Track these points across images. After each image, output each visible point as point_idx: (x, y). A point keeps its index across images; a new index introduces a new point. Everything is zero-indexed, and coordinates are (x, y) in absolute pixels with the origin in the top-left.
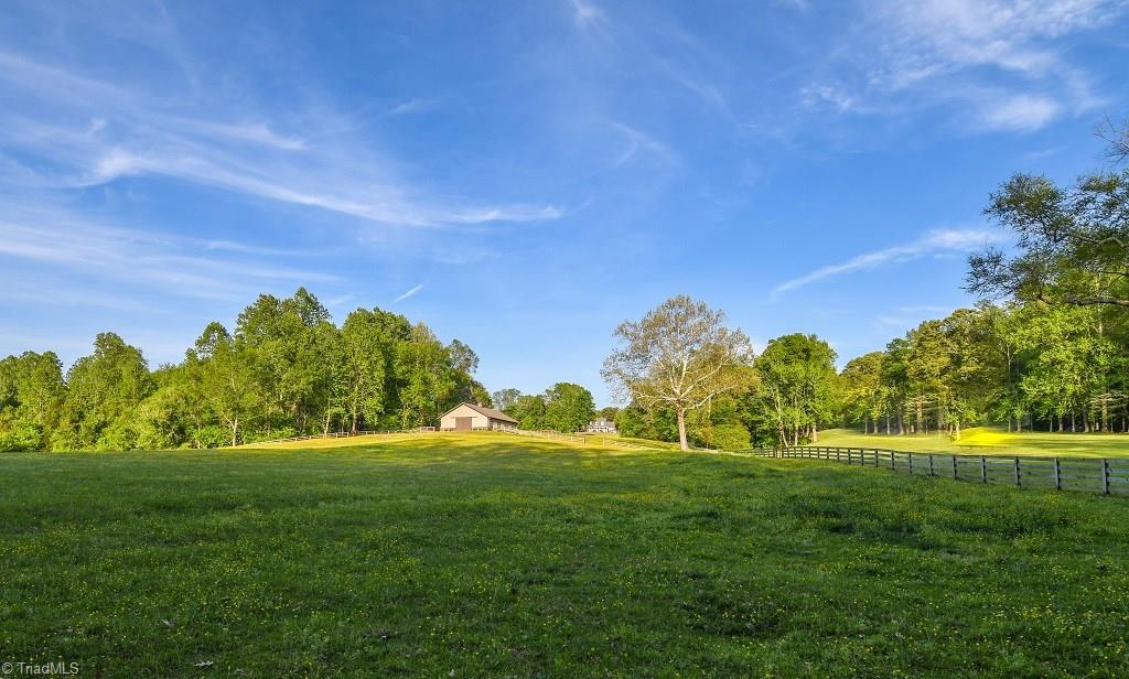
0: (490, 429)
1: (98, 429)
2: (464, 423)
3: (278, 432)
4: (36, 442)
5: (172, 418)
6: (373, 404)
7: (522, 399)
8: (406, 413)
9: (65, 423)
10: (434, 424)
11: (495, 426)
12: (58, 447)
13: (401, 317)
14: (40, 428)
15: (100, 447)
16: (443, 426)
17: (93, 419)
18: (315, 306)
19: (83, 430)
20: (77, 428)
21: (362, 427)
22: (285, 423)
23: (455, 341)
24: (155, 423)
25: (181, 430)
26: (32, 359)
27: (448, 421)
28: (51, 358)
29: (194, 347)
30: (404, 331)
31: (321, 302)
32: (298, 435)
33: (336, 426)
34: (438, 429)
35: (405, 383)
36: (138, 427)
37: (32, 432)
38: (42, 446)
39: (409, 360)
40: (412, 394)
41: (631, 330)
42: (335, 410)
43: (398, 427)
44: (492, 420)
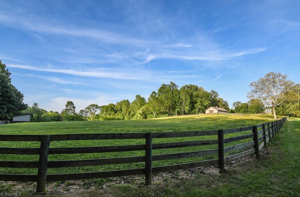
0: (218, 113)
1: (133, 115)
2: (211, 112)
3: (165, 115)
4: (122, 118)
5: (144, 113)
6: (187, 108)
7: (241, 104)
8: (197, 110)
9: (127, 114)
10: (204, 112)
11: (220, 112)
12: (126, 119)
13: (196, 86)
14: (123, 115)
15: (133, 119)
16: (206, 113)
17: (132, 113)
18: (175, 85)
19: (130, 116)
20: (129, 115)
21: (185, 114)
22: (166, 113)
23: (212, 90)
24: (140, 114)
25: (146, 115)
26: (124, 101)
27: (207, 111)
28: (128, 101)
29: (149, 97)
30: (197, 89)
31: (176, 84)
32: (169, 116)
33: (179, 113)
34: (205, 114)
35: (196, 102)
36: (138, 115)
37: (122, 116)
38: (123, 119)
39: (197, 96)
40: (198, 105)
41: (255, 84)
42: (178, 110)
43: (195, 113)
44: (219, 111)
